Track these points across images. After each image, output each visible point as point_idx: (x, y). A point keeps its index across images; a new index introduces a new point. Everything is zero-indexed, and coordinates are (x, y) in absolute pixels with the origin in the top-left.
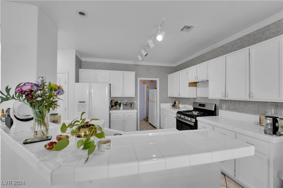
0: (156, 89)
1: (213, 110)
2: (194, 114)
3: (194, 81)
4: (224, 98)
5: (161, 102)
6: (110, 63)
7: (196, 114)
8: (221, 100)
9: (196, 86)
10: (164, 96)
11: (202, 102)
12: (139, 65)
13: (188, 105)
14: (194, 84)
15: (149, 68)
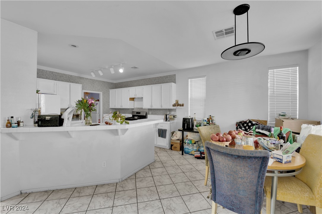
0: (99, 101)
1: (145, 115)
2: (135, 118)
3: (133, 97)
4: (151, 108)
5: (104, 113)
6: (51, 72)
7: (137, 118)
8: (149, 109)
9: (134, 100)
10: (106, 107)
11: (138, 111)
12: (83, 78)
13: (127, 114)
14: (132, 99)
15: (93, 81)
